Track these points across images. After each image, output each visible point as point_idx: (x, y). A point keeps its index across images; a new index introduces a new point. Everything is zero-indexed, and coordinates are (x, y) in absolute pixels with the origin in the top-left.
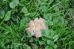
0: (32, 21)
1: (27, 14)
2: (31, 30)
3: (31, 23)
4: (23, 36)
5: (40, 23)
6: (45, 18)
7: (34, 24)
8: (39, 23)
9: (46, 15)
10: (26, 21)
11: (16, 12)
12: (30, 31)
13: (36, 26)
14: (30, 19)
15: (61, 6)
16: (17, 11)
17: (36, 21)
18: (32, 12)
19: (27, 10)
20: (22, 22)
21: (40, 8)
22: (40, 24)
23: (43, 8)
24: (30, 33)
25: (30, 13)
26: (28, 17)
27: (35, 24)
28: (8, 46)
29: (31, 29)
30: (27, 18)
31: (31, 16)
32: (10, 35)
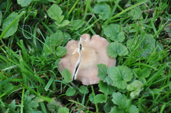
0: (73, 41)
1: (61, 23)
2: (71, 65)
3: (71, 47)
4: (50, 78)
5: (95, 49)
6: (108, 36)
7: (79, 49)
8: (92, 48)
9: (108, 27)
10: (58, 42)
11: (32, 17)
12: (68, 67)
13: (85, 55)
14: (67, 36)
15: (147, 9)
16: (35, 13)
17: (84, 42)
18: (73, 17)
19: (62, 12)
20: (48, 44)
21: (95, 10)
22: (94, 51)
23: (102, 11)
24: (68, 73)
25: (70, 20)
26: (63, 30)
27: (83, 49)
28: (14, 101)
29: (70, 61)
30: (61, 33)
31: (72, 29)
32: (16, 75)
